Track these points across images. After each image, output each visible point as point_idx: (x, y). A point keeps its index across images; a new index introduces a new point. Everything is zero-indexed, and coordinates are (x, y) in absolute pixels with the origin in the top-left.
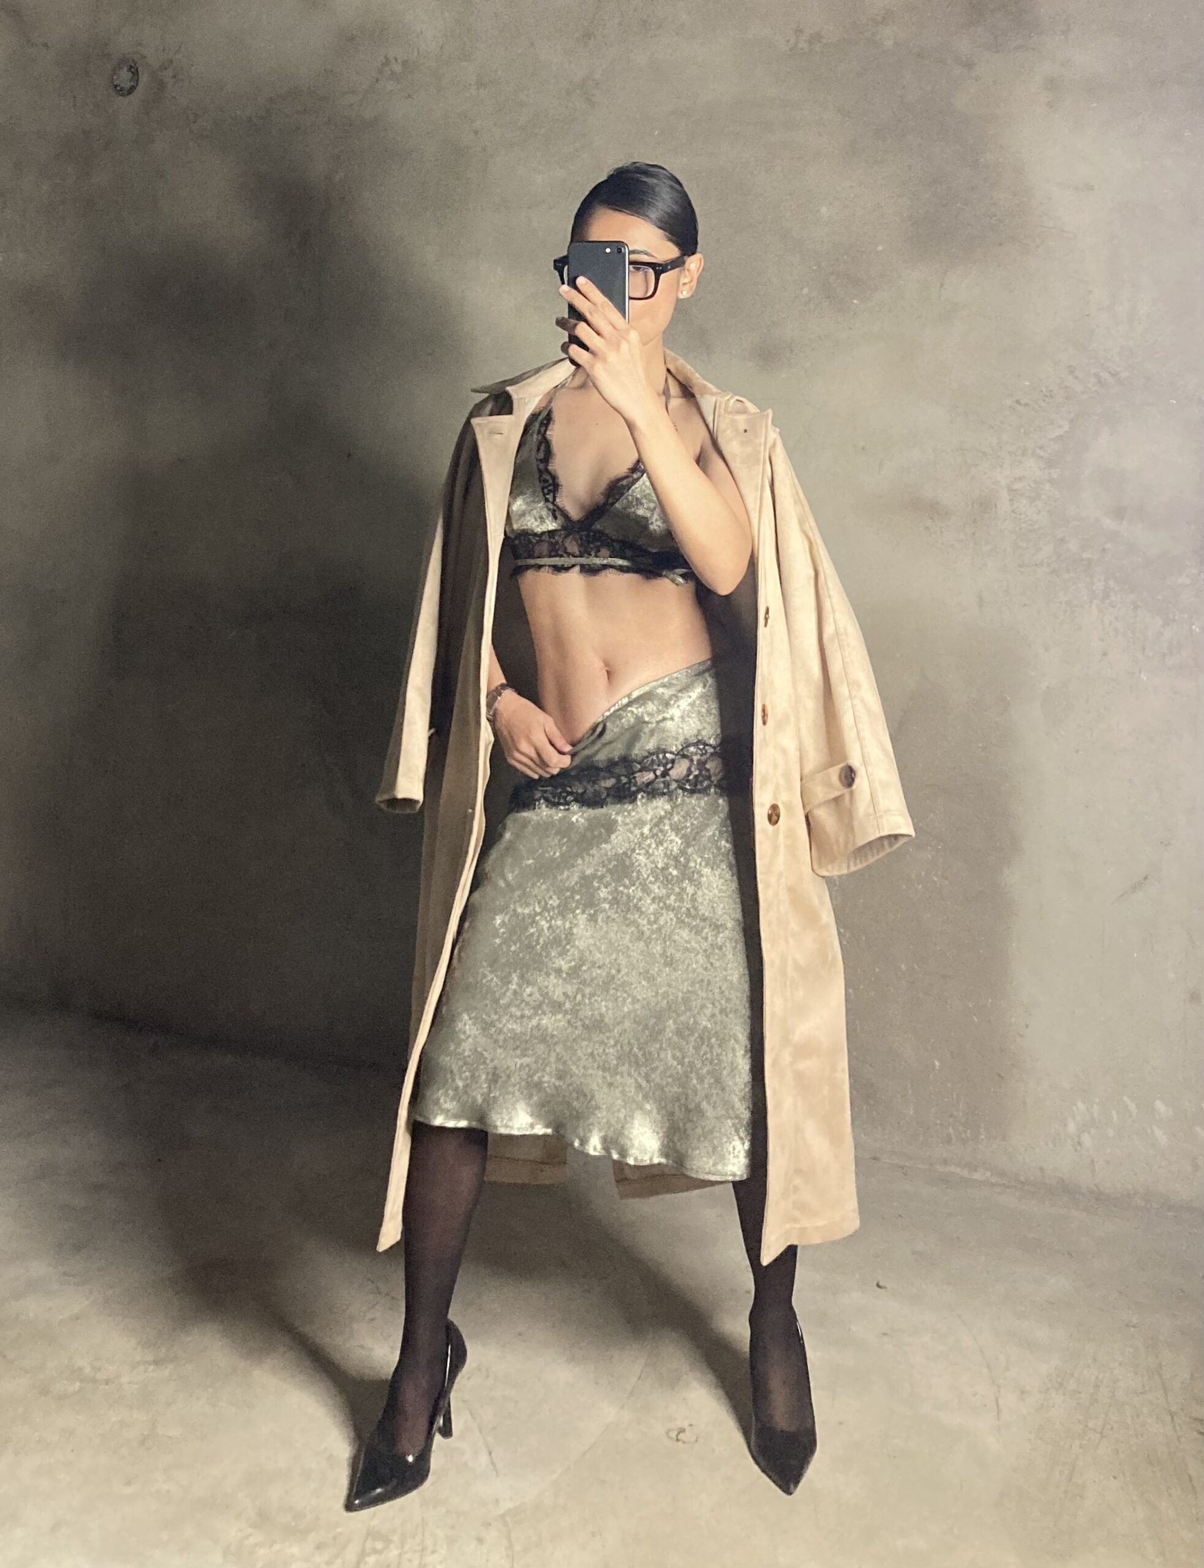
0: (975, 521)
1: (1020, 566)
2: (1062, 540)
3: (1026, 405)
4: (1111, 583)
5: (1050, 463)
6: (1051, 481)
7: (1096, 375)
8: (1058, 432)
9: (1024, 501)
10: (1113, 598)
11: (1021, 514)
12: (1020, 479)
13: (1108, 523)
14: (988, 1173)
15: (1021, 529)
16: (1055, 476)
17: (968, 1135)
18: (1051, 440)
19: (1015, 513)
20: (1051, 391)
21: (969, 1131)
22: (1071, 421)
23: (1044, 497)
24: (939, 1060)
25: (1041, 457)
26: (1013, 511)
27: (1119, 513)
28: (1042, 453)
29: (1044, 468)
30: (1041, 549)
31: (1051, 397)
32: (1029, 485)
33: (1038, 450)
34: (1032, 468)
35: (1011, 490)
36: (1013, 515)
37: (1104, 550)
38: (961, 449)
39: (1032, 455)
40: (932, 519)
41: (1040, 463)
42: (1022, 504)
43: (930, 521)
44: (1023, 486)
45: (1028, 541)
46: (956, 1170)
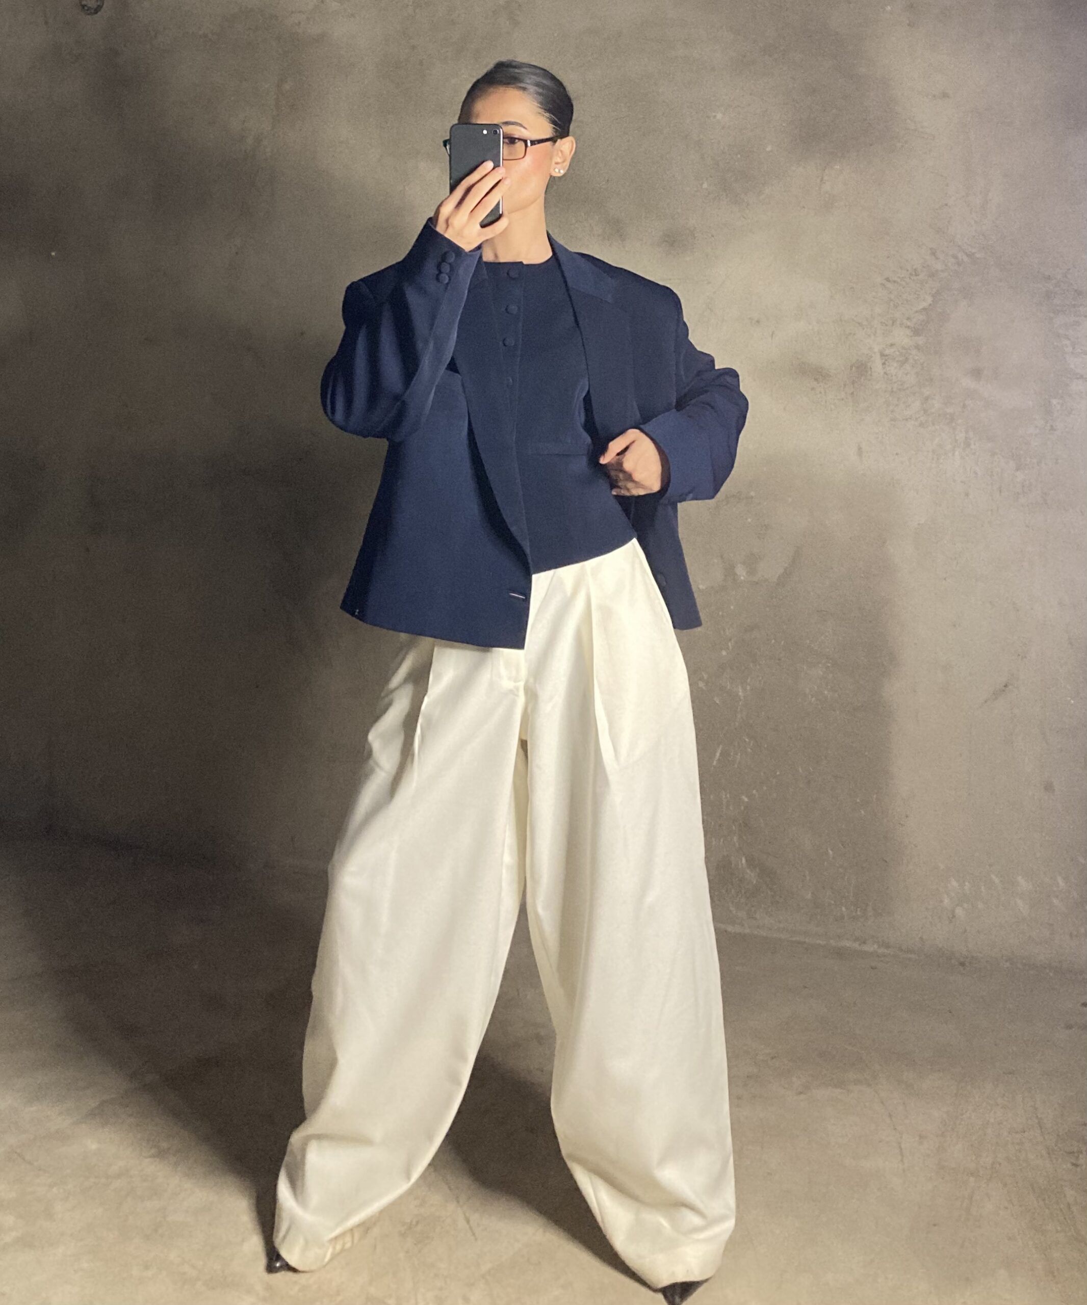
0: (853, 382)
1: (892, 420)
2: (927, 399)
3: (895, 282)
4: (971, 434)
5: (917, 332)
6: (917, 347)
7: (955, 257)
8: (924, 304)
9: (895, 365)
10: (973, 447)
11: (892, 376)
12: (892, 345)
13: (967, 382)
14: (876, 946)
15: (892, 388)
16: (920, 343)
17: (859, 913)
18: (917, 312)
19: (887, 374)
20: (915, 270)
21: (859, 909)
22: (933, 296)
23: (911, 361)
24: (832, 850)
25: (908, 327)
26: (885, 373)
27: (977, 373)
28: (909, 324)
29: (911, 336)
30: (909, 406)
31: (916, 275)
32: (899, 351)
33: (905, 320)
34: (902, 337)
35: (882, 355)
36: (886, 376)
37: (964, 406)
38: (841, 320)
39: (901, 325)
40: (816, 380)
41: (908, 332)
42: (893, 368)
43: (815, 383)
44: (894, 352)
45: (899, 399)
46: (847, 944)
